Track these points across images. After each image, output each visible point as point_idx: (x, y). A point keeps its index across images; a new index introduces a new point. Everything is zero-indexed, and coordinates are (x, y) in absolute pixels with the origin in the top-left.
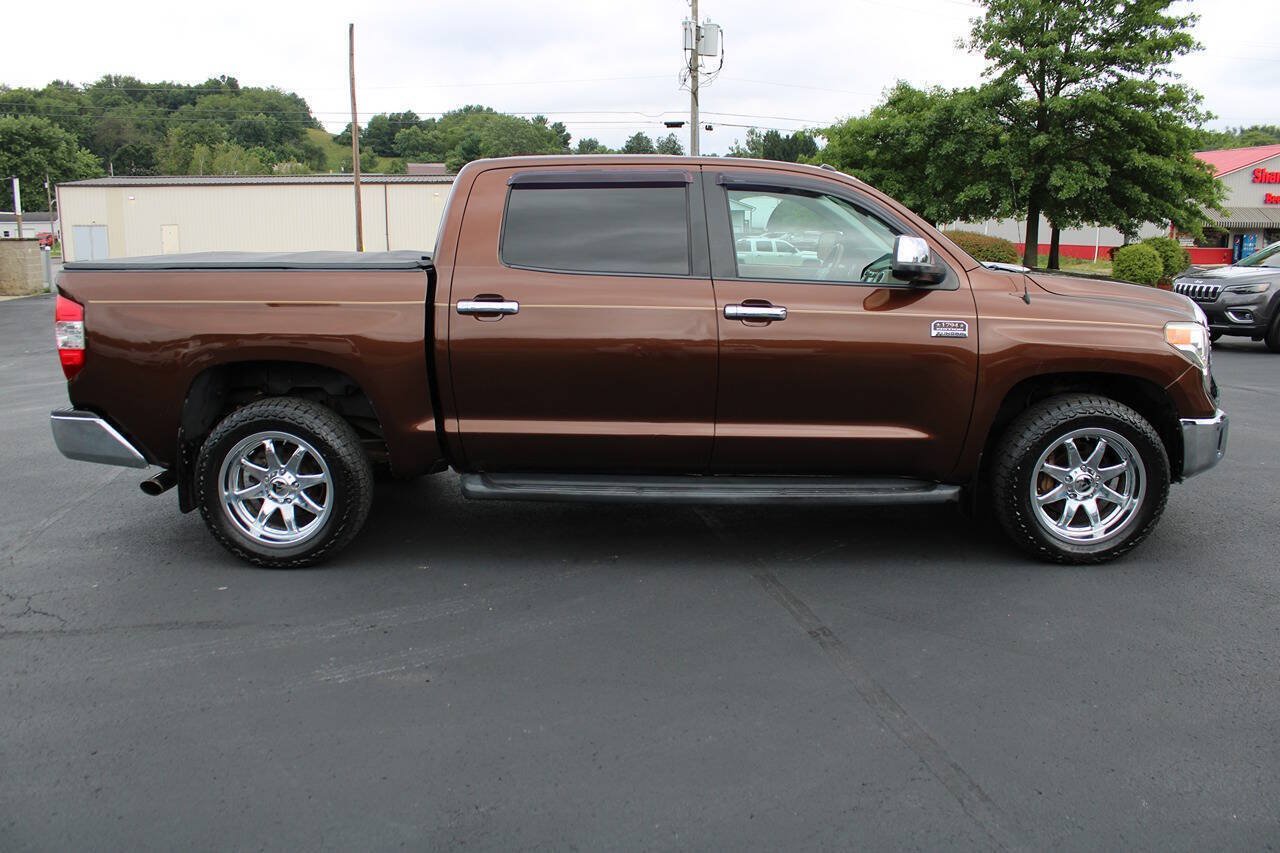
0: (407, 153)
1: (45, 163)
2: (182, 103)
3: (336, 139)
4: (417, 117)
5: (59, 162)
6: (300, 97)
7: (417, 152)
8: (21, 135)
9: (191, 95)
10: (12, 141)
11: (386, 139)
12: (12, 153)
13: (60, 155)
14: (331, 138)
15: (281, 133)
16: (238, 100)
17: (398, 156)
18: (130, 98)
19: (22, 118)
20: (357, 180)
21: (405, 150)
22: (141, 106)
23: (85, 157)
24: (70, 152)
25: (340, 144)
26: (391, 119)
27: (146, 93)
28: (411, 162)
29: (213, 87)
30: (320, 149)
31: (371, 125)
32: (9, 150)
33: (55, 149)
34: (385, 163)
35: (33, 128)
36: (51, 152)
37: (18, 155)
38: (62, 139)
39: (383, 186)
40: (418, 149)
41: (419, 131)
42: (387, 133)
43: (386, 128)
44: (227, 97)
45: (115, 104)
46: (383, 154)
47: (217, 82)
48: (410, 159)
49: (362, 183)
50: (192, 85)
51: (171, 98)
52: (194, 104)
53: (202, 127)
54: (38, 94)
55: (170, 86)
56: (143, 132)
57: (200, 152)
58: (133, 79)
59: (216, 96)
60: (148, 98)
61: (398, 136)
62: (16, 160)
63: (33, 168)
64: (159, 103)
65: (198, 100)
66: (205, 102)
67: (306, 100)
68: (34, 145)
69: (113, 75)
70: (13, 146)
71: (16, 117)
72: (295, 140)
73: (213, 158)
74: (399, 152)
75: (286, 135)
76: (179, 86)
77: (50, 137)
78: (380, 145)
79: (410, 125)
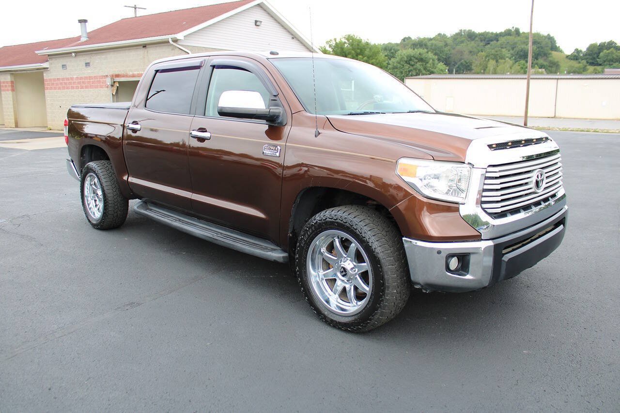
0: (605, 63)
1: (422, 69)
2: (492, 41)
3: (567, 57)
4: (616, 44)
5: (428, 69)
6: (551, 36)
7: (611, 63)
8: (414, 57)
9: (496, 37)
10: (411, 60)
11: (595, 56)
12: (410, 65)
13: (429, 65)
14: (565, 57)
15: (538, 54)
16: (519, 38)
17: (600, 65)
18: (469, 39)
19: (416, 49)
20: (529, 77)
21: (605, 61)
22: (473, 42)
23: (441, 66)
24: (434, 64)
25: (570, 59)
26: (599, 45)
27: (476, 36)
28: (607, 68)
29: (508, 33)
30: (558, 62)
31: (588, 49)
32: (409, 64)
33: (428, 63)
34: (591, 68)
35: (420, 54)
36: (426, 64)
37: (413, 66)
38: (430, 58)
39: (556, 80)
40: (612, 61)
41: (615, 51)
42: (596, 53)
43: (596, 50)
44: (513, 37)
45: (462, 42)
46: (592, 64)
47: (509, 30)
48: (607, 67)
49: (531, 79)
50: (498, 32)
51: (487, 39)
52: (497, 41)
53: (496, 52)
54: (431, 39)
55: (488, 33)
56: (472, 55)
57: (492, 63)
58: (471, 30)
59: (508, 37)
60: (477, 39)
61: (601, 54)
62: (411, 68)
63: (417, 71)
64: (481, 41)
65: (499, 39)
66: (502, 40)
67: (555, 37)
68: (419, 61)
69: (463, 30)
70: (411, 62)
71: (414, 49)
72: (545, 58)
73: (498, 67)
74: (601, 63)
75: (541, 55)
76: (492, 33)
77: (426, 58)
78: (591, 59)
79: (610, 48)
